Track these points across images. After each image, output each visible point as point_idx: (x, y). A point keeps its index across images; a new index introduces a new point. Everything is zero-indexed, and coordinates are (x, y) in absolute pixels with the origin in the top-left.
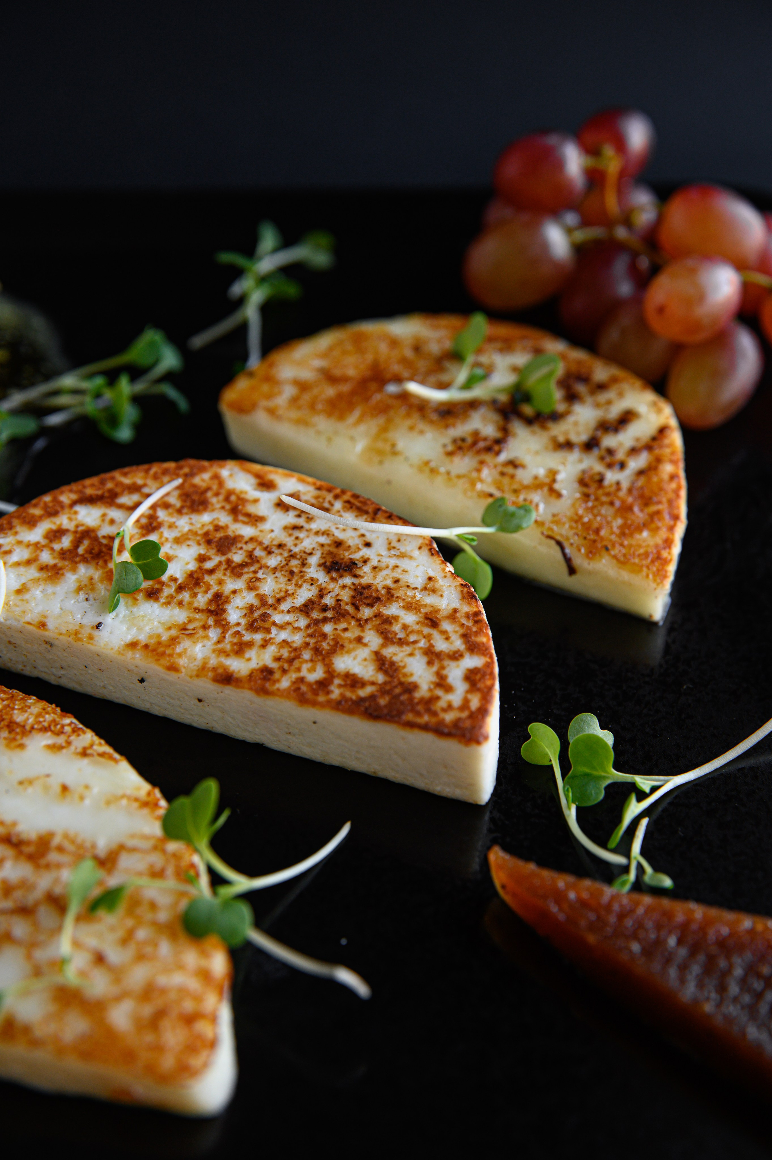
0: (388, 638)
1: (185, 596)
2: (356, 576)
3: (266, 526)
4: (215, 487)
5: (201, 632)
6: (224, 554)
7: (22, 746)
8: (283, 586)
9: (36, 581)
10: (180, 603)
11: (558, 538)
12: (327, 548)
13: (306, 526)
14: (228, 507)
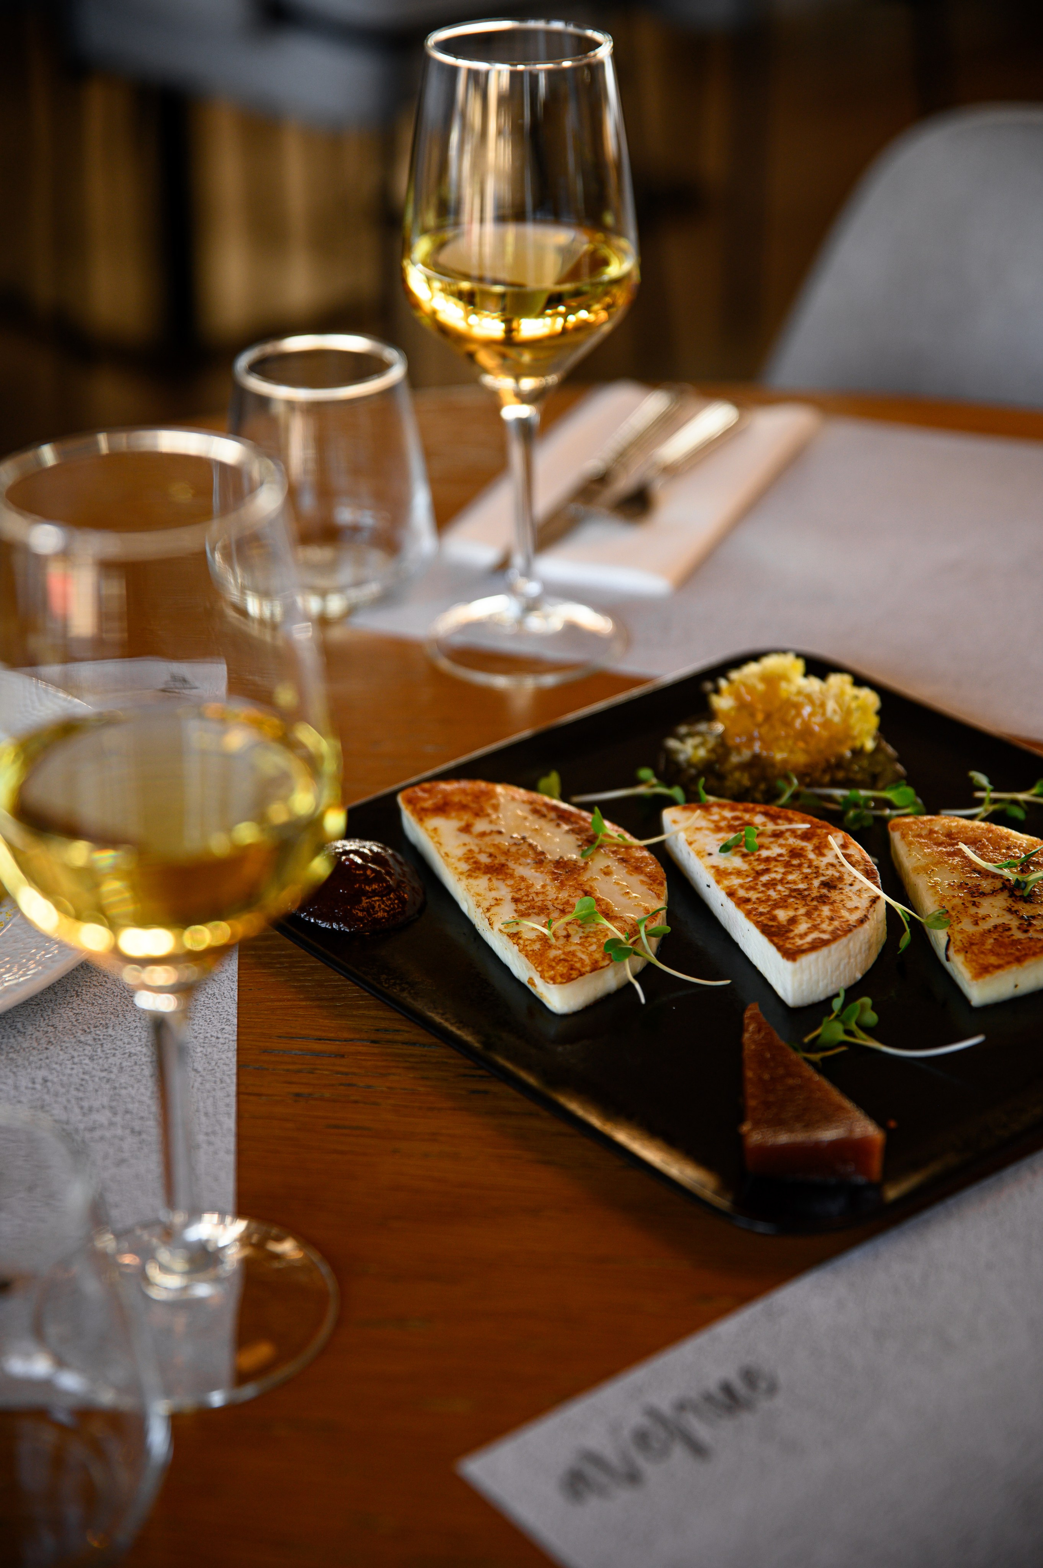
0: (808, 914)
1: (756, 863)
2: (829, 891)
3: (821, 859)
4: (822, 836)
5: (744, 876)
6: (790, 858)
7: (631, 874)
8: (797, 879)
9: (708, 829)
10: (750, 864)
11: (952, 938)
12: (833, 877)
13: (838, 867)
14: (817, 845)
